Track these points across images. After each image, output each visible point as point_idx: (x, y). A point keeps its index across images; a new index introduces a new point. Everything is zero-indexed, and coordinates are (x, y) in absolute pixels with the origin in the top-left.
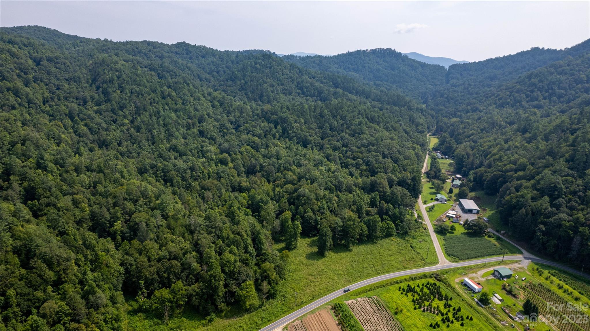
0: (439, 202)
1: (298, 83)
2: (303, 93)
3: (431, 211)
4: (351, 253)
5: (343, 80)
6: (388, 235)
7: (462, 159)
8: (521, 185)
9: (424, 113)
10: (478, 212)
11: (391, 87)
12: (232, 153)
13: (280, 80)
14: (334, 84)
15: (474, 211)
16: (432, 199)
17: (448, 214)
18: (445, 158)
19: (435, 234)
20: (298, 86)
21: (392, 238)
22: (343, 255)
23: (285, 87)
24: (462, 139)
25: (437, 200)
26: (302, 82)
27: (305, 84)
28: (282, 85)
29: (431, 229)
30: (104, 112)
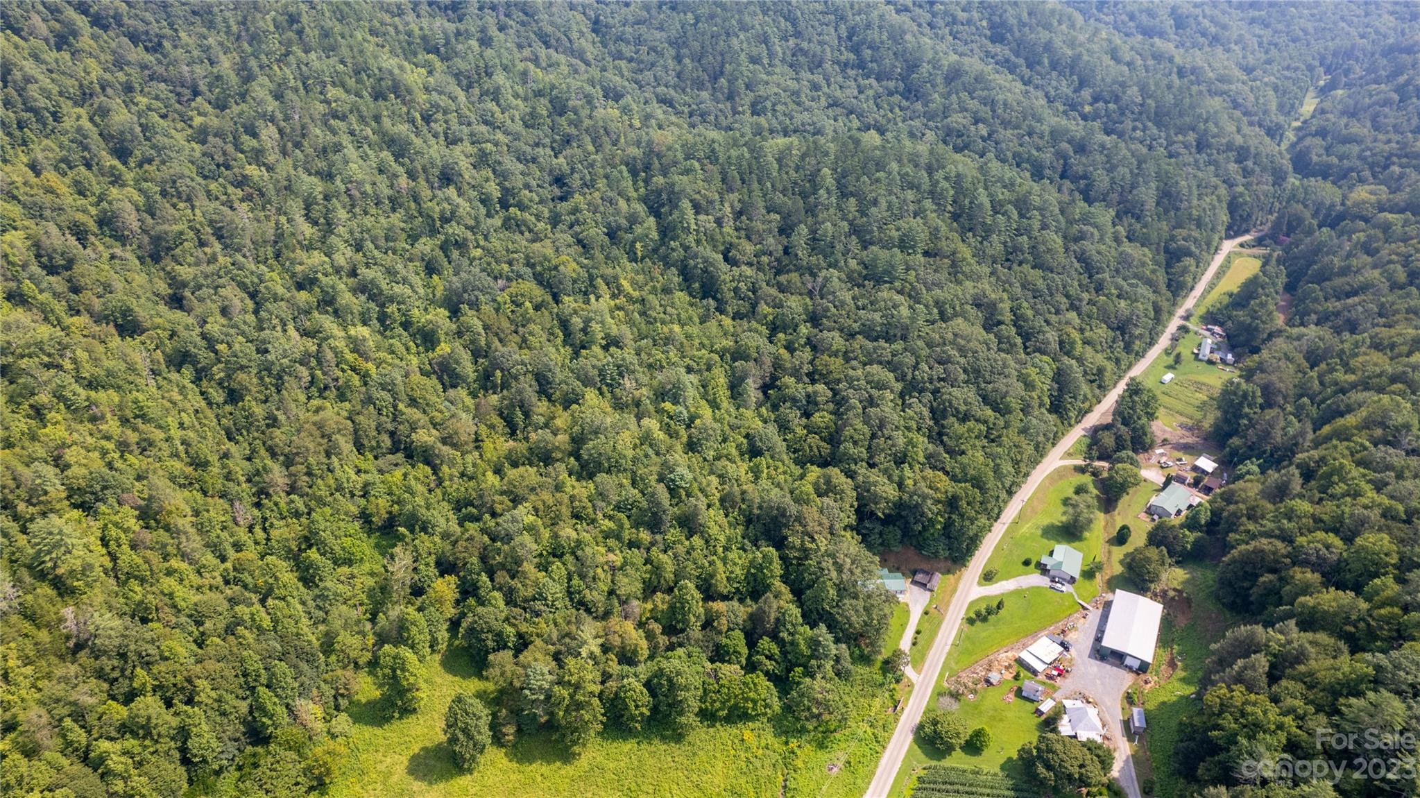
0: (1044, 581)
1: (852, 33)
2: (861, 65)
3: (984, 620)
4: (569, 770)
5: (1025, 15)
6: (738, 715)
7: (1241, 404)
8: (1300, 657)
9: (1250, 163)
10: (1143, 668)
11: (1224, 27)
12: (464, 307)
13: (794, 23)
14: (992, 26)
15: (1128, 661)
16: (1027, 563)
17: (1025, 655)
18: (1223, 361)
19: (910, 737)
20: (850, 38)
21: (747, 732)
22: (538, 769)
23: (805, 45)
24: (1316, 300)
25: (1043, 569)
26: (868, 26)
27: (873, 35)
28: (798, 34)
29: (913, 712)
30: (216, 135)
